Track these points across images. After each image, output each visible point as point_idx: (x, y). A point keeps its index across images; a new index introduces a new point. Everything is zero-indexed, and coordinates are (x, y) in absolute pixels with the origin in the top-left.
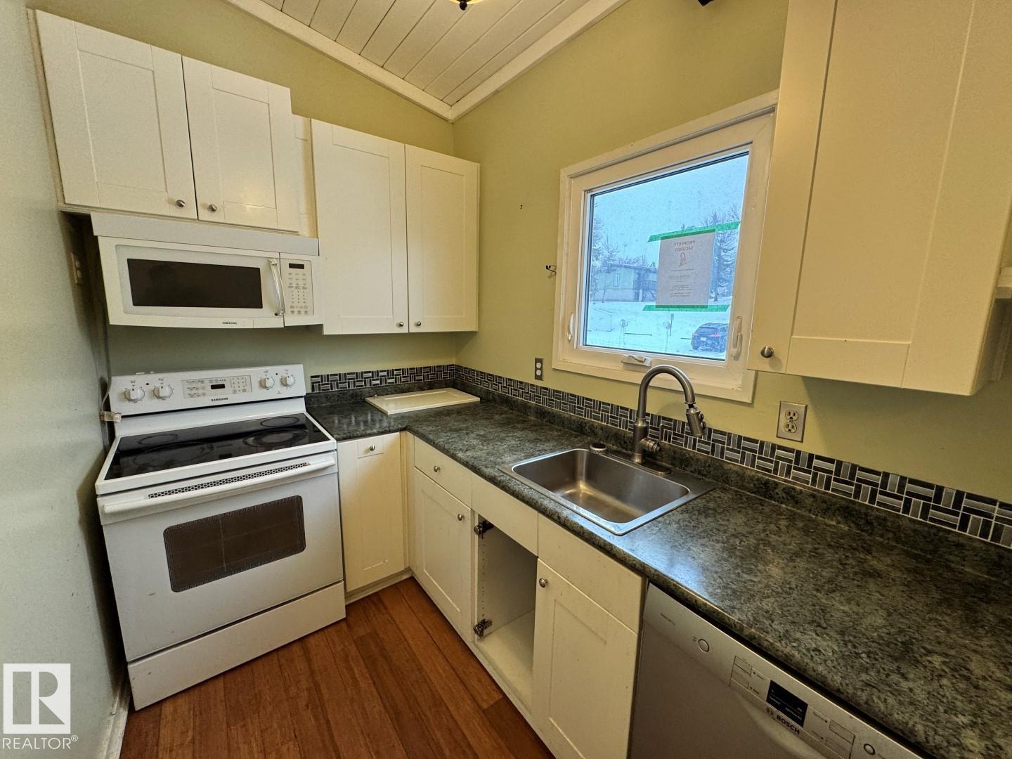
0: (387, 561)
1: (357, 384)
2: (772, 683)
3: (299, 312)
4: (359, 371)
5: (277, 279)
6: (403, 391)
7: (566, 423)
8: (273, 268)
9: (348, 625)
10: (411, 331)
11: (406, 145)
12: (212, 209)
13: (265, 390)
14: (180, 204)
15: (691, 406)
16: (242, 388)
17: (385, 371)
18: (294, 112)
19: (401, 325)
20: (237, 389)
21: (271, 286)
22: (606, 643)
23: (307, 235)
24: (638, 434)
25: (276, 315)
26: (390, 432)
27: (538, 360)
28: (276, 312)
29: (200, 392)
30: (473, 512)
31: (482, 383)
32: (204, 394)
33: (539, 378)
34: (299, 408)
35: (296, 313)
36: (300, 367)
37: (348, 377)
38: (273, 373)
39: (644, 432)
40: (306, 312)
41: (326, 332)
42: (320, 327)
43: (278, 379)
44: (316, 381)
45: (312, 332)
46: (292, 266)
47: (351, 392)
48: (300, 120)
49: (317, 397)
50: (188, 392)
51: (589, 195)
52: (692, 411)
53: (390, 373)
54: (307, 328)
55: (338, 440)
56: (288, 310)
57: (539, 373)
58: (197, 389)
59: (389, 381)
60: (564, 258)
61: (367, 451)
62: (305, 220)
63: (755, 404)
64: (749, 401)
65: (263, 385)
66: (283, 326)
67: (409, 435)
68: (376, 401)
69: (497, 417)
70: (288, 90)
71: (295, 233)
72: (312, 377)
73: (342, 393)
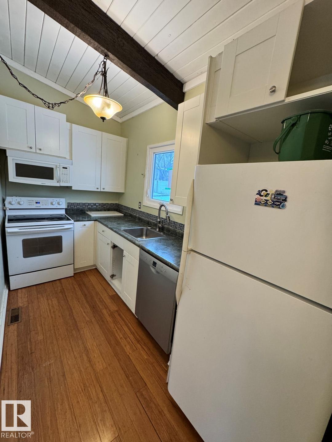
0: (88, 261)
1: (83, 207)
2: (154, 261)
3: (65, 182)
4: (84, 202)
5: (58, 171)
6: (98, 211)
7: (145, 221)
8: (58, 168)
9: (74, 278)
10: (101, 191)
11: (103, 132)
12: (40, 150)
13: (52, 205)
14: (31, 148)
15: (167, 214)
16: (45, 204)
17: (93, 203)
18: (67, 121)
19: (98, 189)
20: (44, 204)
21: (56, 174)
22: (134, 266)
23: (69, 158)
24: (158, 222)
25: (58, 182)
26: (91, 221)
27: (140, 203)
28: (58, 181)
29: (32, 204)
30: (111, 242)
31: (125, 210)
32: (33, 205)
33: (140, 208)
34: (63, 212)
35: (64, 182)
36: (64, 199)
37: (80, 204)
38: (55, 200)
39: (160, 222)
40: (67, 182)
41: (73, 189)
42: (71, 187)
43: (57, 202)
44: (69, 205)
45: (69, 188)
46: (63, 168)
47: (81, 209)
48: (68, 123)
49: (70, 209)
50: (28, 203)
51: (155, 154)
52: (167, 216)
53: (95, 204)
54: (67, 187)
55: (74, 221)
56: (61, 181)
57: (140, 206)
58: (31, 203)
59: (94, 207)
60: (147, 172)
61: (83, 226)
62: (68, 154)
63: (183, 215)
64: (181, 214)
65: (52, 204)
66: (59, 186)
67: (97, 222)
68: (89, 213)
69: (126, 219)
70: (65, 115)
71: (65, 158)
72: (68, 203)
73: (78, 209)
